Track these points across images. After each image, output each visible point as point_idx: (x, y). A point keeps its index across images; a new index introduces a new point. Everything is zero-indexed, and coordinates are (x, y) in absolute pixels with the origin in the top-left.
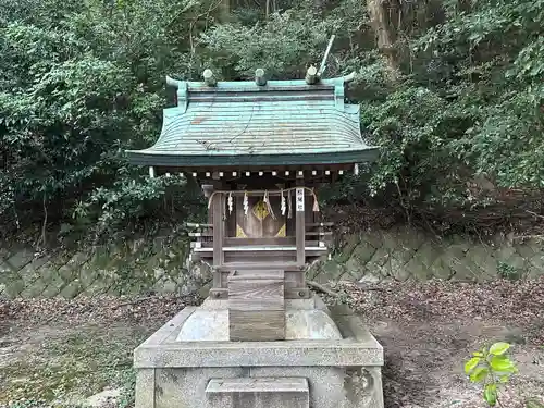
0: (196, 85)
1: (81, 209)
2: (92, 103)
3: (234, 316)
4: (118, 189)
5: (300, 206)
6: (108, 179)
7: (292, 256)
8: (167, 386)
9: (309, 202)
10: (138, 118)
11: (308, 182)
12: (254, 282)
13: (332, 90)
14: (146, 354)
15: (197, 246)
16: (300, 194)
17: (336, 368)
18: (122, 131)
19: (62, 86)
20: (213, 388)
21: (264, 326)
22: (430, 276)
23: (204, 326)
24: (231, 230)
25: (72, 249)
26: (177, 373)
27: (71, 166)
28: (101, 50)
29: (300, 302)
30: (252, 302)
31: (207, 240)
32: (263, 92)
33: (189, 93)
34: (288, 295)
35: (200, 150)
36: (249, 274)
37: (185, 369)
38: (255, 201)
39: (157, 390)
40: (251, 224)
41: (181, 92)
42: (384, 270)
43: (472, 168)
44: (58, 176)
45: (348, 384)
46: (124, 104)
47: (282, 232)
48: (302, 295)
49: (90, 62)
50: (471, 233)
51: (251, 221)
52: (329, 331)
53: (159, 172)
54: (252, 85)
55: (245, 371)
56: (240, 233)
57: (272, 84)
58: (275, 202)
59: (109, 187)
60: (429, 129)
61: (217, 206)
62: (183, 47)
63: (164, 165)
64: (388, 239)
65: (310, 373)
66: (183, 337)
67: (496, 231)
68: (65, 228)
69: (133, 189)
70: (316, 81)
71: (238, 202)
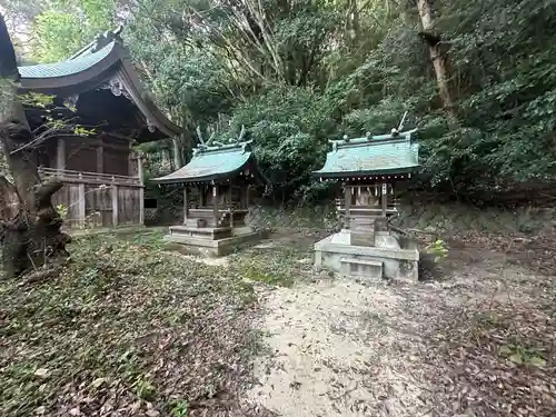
0: (340, 142)
1: (296, 193)
2: (300, 151)
3: (352, 236)
4: (310, 185)
5: (384, 192)
6: (306, 181)
7: (379, 214)
8: (326, 258)
9: (388, 191)
10: (318, 156)
11: (388, 181)
12: (362, 225)
13: (404, 138)
14: (319, 246)
15: (339, 208)
16: (384, 187)
17: (396, 260)
18: (310, 162)
19: (289, 145)
20: (343, 260)
21: (365, 240)
22: (469, 228)
23: (341, 239)
24: (354, 203)
25: (293, 209)
26: (330, 254)
27: (293, 177)
28: (303, 129)
29: (381, 233)
30: (359, 230)
31: (343, 206)
32: (371, 142)
33: (338, 145)
34: (377, 229)
35: (339, 170)
36: (359, 220)
37: (332, 253)
38: (364, 190)
39: (323, 259)
40: (362, 200)
41: (334, 145)
42: (440, 225)
43: (498, 170)
44: (288, 181)
45: (401, 266)
46: (312, 150)
47: (377, 203)
48: (384, 230)
49: (300, 135)
50: (499, 207)
51: (362, 199)
52: (394, 246)
53: (324, 179)
54: (365, 139)
55: (356, 256)
56: (358, 203)
57: (375, 137)
58: (373, 190)
59: (307, 185)
60: (469, 150)
61: (348, 192)
62: (339, 120)
63: (325, 176)
64: (444, 209)
65: (382, 260)
66: (333, 242)
67: (517, 206)
68: (291, 201)
69: (315, 185)
70: (396, 134)
71: (356, 191)
